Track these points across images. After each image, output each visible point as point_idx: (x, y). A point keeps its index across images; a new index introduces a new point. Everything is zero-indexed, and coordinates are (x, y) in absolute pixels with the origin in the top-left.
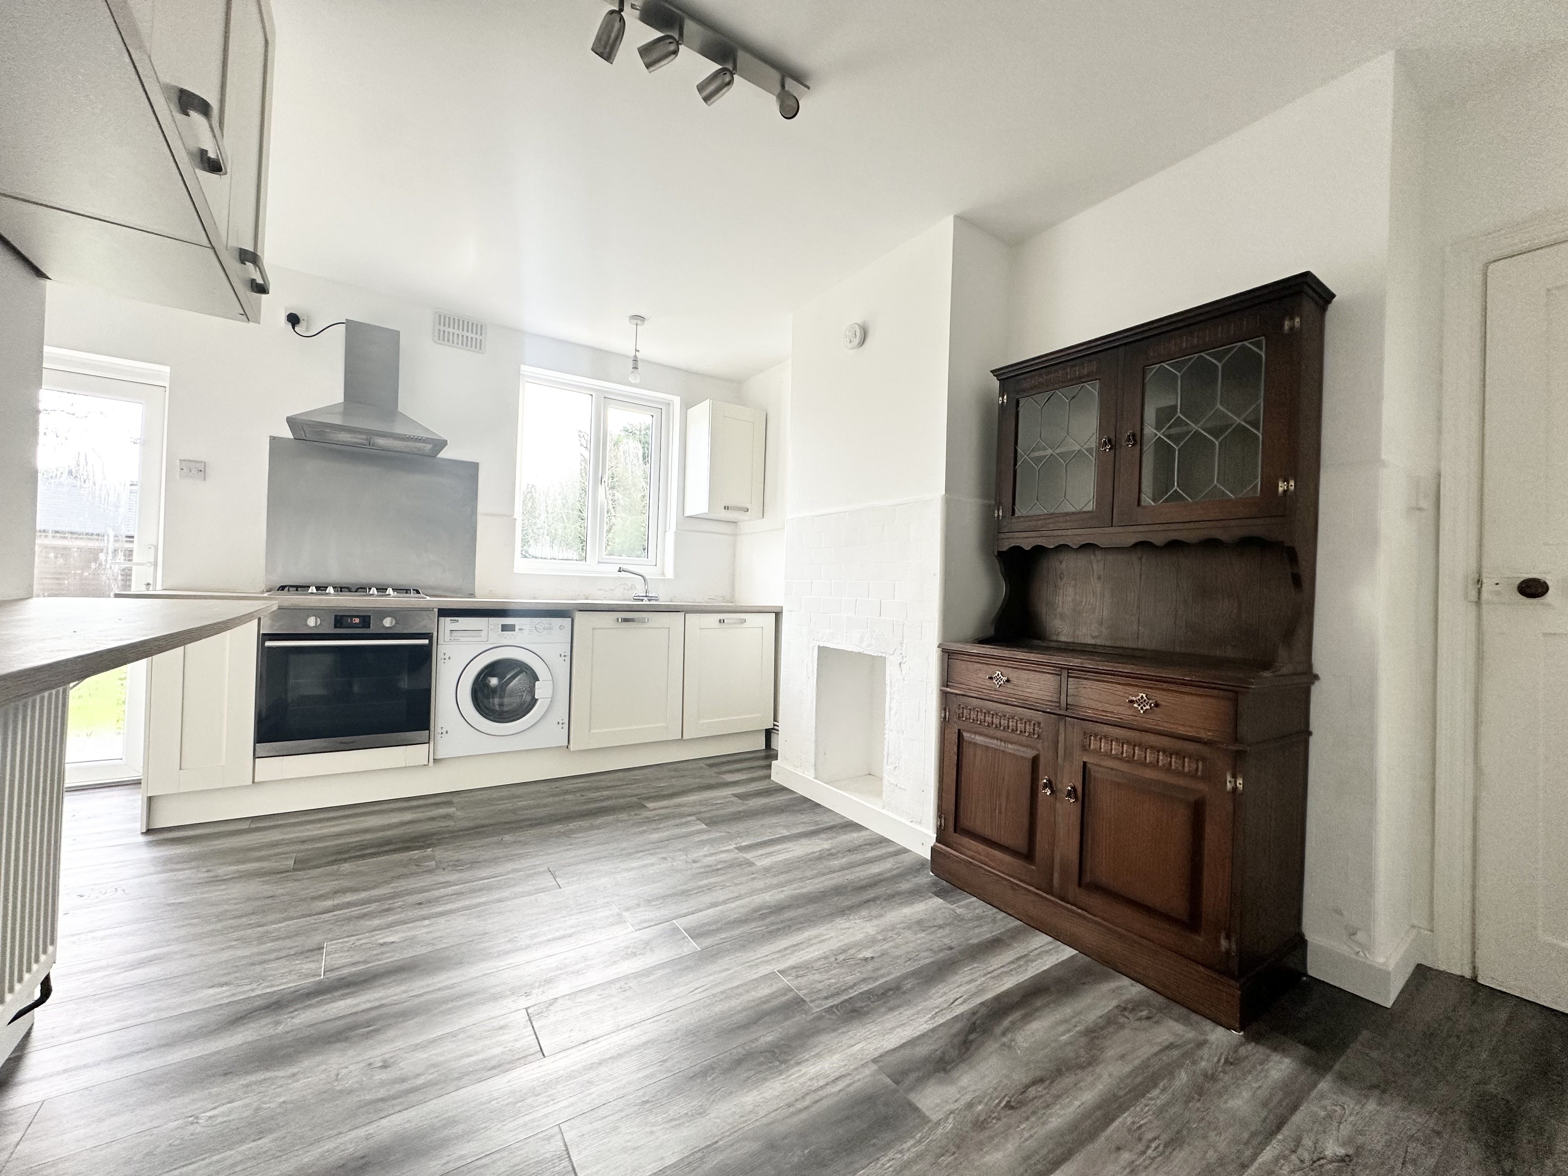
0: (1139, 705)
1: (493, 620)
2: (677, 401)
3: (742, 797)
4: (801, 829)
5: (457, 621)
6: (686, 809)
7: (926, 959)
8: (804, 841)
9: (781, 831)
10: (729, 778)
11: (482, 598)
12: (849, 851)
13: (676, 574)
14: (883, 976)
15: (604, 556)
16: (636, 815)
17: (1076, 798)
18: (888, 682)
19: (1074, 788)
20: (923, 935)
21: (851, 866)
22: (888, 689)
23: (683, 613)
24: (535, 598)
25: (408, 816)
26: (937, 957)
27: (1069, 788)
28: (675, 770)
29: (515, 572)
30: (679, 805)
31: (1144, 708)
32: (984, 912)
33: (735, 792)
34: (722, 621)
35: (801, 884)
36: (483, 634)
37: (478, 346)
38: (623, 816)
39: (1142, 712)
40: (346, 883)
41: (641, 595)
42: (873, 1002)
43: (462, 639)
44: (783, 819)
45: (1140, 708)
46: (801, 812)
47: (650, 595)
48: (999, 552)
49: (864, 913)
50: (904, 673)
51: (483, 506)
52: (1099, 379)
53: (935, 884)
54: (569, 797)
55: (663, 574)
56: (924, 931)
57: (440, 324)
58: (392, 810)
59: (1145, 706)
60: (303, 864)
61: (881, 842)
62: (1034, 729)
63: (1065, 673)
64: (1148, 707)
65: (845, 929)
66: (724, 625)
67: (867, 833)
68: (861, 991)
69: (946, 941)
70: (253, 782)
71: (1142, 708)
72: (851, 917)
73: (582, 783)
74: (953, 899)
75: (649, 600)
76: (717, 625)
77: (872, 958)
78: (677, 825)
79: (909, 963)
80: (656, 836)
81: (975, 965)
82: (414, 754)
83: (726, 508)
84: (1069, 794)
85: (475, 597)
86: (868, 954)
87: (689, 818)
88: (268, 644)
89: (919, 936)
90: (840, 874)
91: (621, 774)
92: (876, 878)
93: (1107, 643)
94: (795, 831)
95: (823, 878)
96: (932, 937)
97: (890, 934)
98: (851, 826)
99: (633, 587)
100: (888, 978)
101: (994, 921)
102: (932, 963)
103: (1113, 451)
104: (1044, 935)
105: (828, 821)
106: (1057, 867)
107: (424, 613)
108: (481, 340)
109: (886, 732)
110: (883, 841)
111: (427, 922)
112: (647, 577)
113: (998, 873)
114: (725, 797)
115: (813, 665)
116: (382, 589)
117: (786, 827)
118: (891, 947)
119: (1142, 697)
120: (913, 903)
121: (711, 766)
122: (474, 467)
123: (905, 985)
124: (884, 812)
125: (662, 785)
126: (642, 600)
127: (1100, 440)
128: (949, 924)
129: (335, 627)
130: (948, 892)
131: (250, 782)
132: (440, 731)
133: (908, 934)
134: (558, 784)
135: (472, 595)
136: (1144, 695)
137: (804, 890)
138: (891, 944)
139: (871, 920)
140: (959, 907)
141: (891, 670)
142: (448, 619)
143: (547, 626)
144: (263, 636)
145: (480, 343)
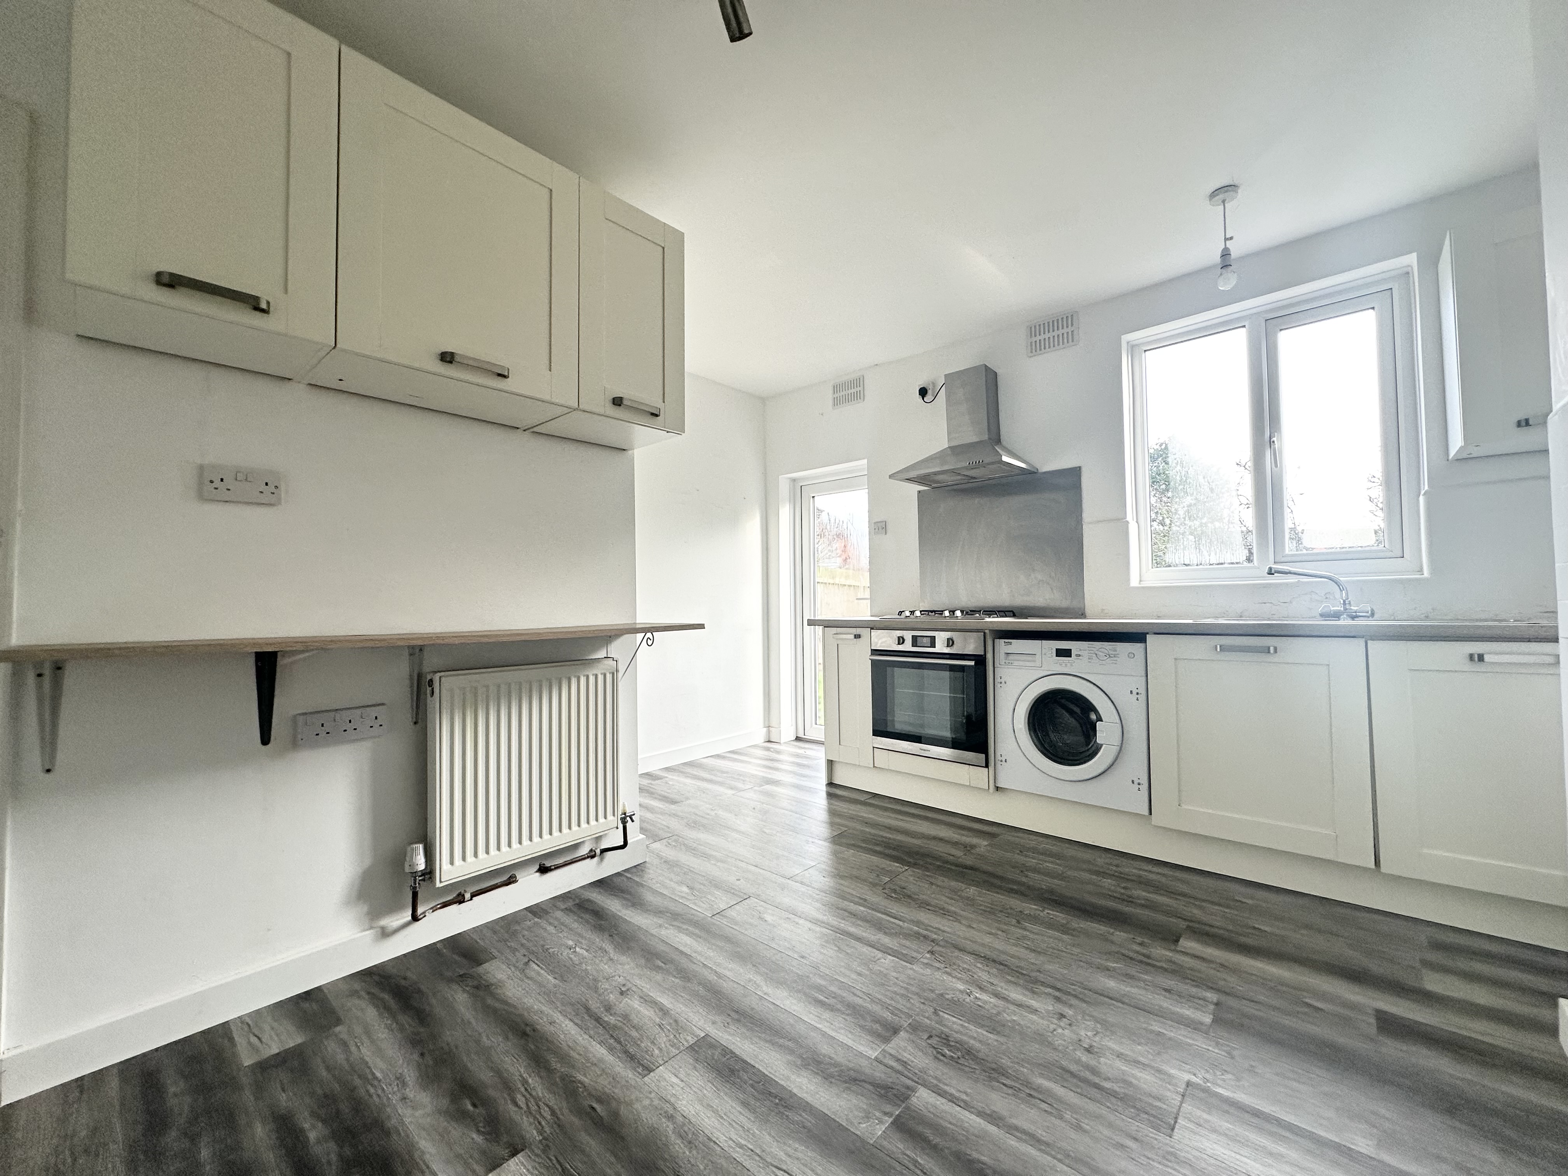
1: (1047, 644)
5: (1011, 643)
11: (1094, 619)
29: (1132, 585)
34: (1476, 658)
36: (1038, 657)
37: (1070, 339)
41: (1335, 609)
43: (1016, 663)
47: (1356, 608)
51: (1090, 513)
55: (1412, 573)
57: (1031, 336)
70: (874, 766)
75: (1352, 618)
82: (976, 776)
83: (1518, 425)
85: (1085, 617)
87: (1209, 994)
88: (874, 658)
108: (1072, 332)
122: (1075, 473)
126: (1336, 618)
129: (913, 646)
131: (872, 766)
135: (1083, 615)
142: (1002, 641)
143: (1111, 652)
144: (875, 652)
145: (1072, 335)
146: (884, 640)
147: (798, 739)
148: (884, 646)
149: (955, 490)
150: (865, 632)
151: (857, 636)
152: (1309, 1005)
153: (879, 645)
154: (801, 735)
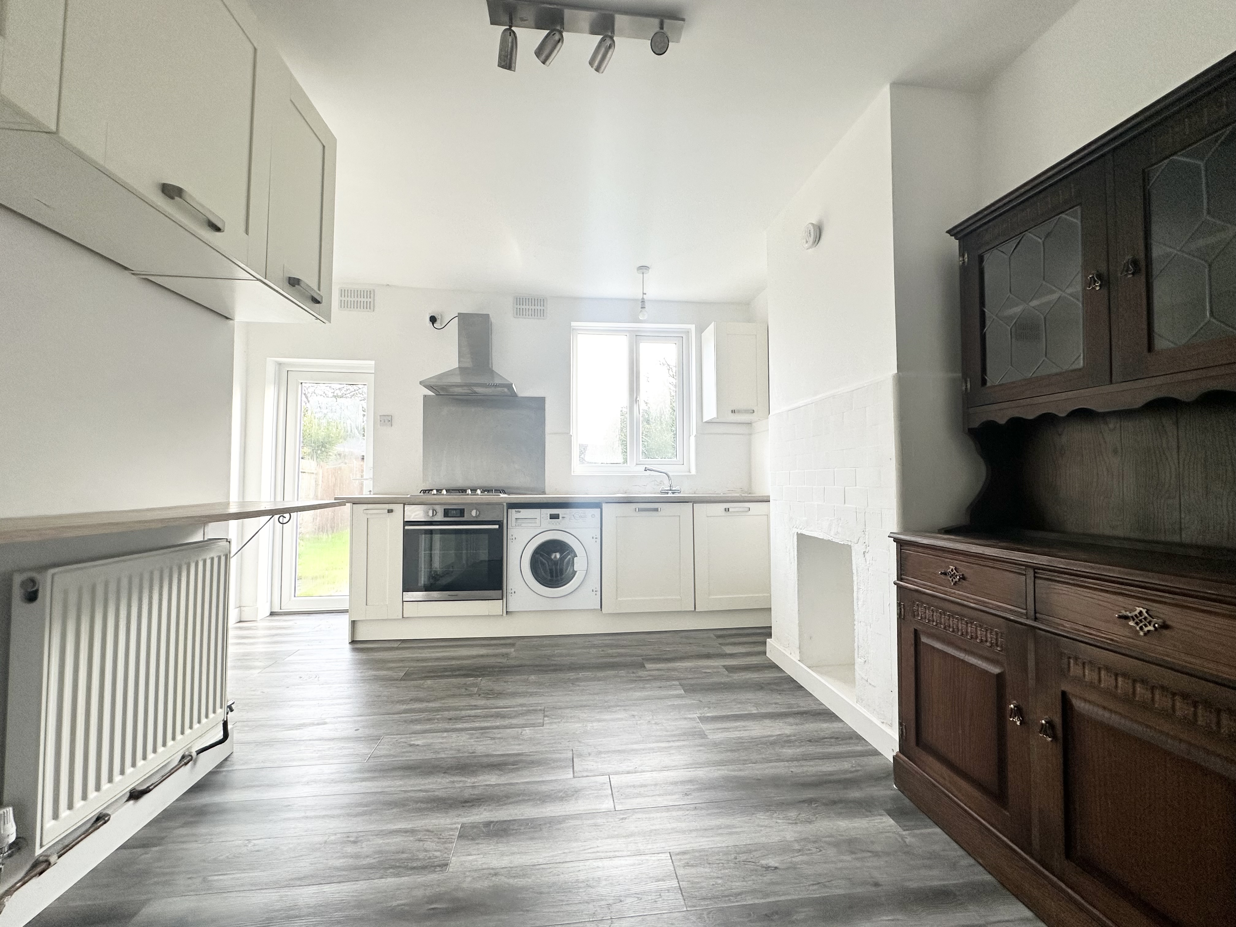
0: (1137, 624)
1: (544, 511)
2: (692, 327)
3: (731, 669)
4: (770, 710)
5: (520, 512)
6: (676, 673)
7: (839, 890)
8: (767, 722)
9: (749, 708)
10: (729, 650)
11: (550, 495)
12: (810, 741)
13: (697, 472)
14: (775, 894)
15: (641, 459)
16: (633, 673)
17: (1054, 737)
18: (854, 571)
19: (1050, 723)
20: (848, 858)
21: (806, 758)
22: (855, 578)
23: (692, 504)
24: (587, 494)
25: (483, 651)
26: (854, 891)
27: (1043, 722)
28: (687, 638)
29: (572, 474)
30: (674, 670)
31: (1146, 629)
32: (944, 850)
33: (726, 663)
34: (727, 510)
35: (741, 767)
36: (538, 521)
37: (541, 314)
38: (622, 673)
39: (1142, 633)
40: (421, 694)
41: (667, 489)
42: (750, 921)
43: (523, 525)
44: (760, 696)
45: (1138, 628)
46: (780, 692)
47: (674, 489)
48: (969, 429)
49: (793, 814)
50: (868, 562)
51: (549, 427)
52: (1080, 204)
53: (894, 799)
54: (593, 651)
55: (689, 471)
56: (853, 853)
57: (517, 305)
58: (477, 646)
59: (1146, 626)
60: (407, 676)
61: (851, 738)
62: (997, 639)
63: (1031, 573)
64: (1151, 628)
65: (762, 826)
66: (728, 514)
67: (840, 725)
68: (745, 903)
69: (876, 874)
70: (403, 617)
71: (1141, 628)
72: (775, 815)
73: (610, 640)
74: (908, 824)
75: (673, 493)
76: (724, 513)
77: (776, 868)
78: (660, 687)
79: (815, 887)
80: (638, 694)
81: (899, 917)
82: (494, 607)
83: (733, 412)
84: (1043, 729)
85: (545, 494)
86: (772, 862)
87: (674, 682)
88: (406, 528)
89: (845, 858)
90: (786, 764)
91: (643, 636)
92: (825, 778)
93: (1133, 535)
94: (764, 710)
95: (767, 765)
96: (858, 864)
97: (810, 846)
98: (828, 715)
99: (661, 483)
100: (783, 898)
101: (954, 866)
102: (844, 896)
103: (1105, 291)
104: (1023, 906)
105: (803, 705)
106: (1035, 821)
107: (497, 506)
108: (543, 310)
109: (856, 623)
110: (855, 737)
111: (445, 734)
112: (670, 474)
113: (967, 809)
114: (714, 667)
115: (794, 551)
116: (474, 490)
117: (757, 705)
118: (803, 862)
119: (1141, 613)
120: (855, 817)
121: (719, 637)
122: (542, 400)
123: (797, 912)
124: (858, 707)
125: (668, 649)
126: (668, 493)
127: (1086, 277)
128: (888, 854)
129: (445, 517)
130: (906, 814)
131: (401, 617)
132: (509, 591)
133: (831, 852)
134: (591, 639)
135: (544, 493)
136: (1144, 611)
137: (741, 774)
138: (805, 858)
139: (796, 823)
140: (914, 836)
141: (857, 559)
142: (514, 510)
143: (582, 515)
144: (406, 523)
145: (543, 312)
146: (417, 513)
147: (272, 614)
148: (416, 518)
149: (457, 399)
150: (398, 508)
151: (390, 511)
152: (705, 673)
153: (412, 517)
154: (276, 609)
